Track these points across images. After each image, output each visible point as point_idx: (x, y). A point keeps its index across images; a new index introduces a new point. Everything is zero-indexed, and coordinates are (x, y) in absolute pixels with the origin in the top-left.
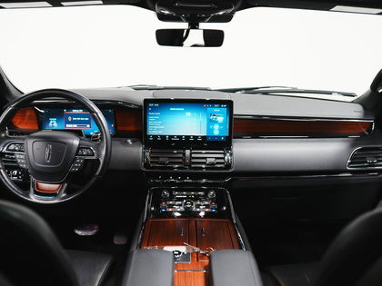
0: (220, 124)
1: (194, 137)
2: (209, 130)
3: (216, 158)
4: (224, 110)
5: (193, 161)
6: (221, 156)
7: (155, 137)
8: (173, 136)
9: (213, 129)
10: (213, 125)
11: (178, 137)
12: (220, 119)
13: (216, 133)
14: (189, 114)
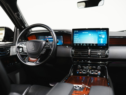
0: (103, 39)
1: (92, 44)
2: (99, 41)
3: (102, 53)
4: (105, 32)
5: (92, 54)
6: (104, 52)
7: (77, 44)
8: (84, 44)
9: (100, 41)
10: (100, 39)
11: (86, 44)
12: (103, 36)
13: (102, 42)
14: (90, 34)
